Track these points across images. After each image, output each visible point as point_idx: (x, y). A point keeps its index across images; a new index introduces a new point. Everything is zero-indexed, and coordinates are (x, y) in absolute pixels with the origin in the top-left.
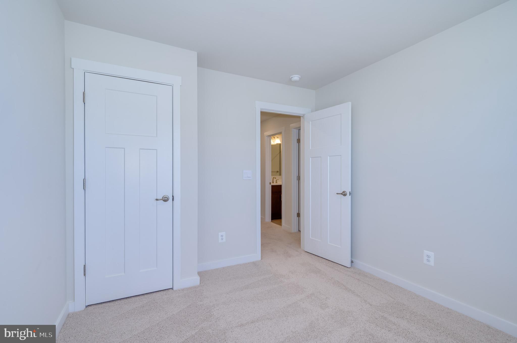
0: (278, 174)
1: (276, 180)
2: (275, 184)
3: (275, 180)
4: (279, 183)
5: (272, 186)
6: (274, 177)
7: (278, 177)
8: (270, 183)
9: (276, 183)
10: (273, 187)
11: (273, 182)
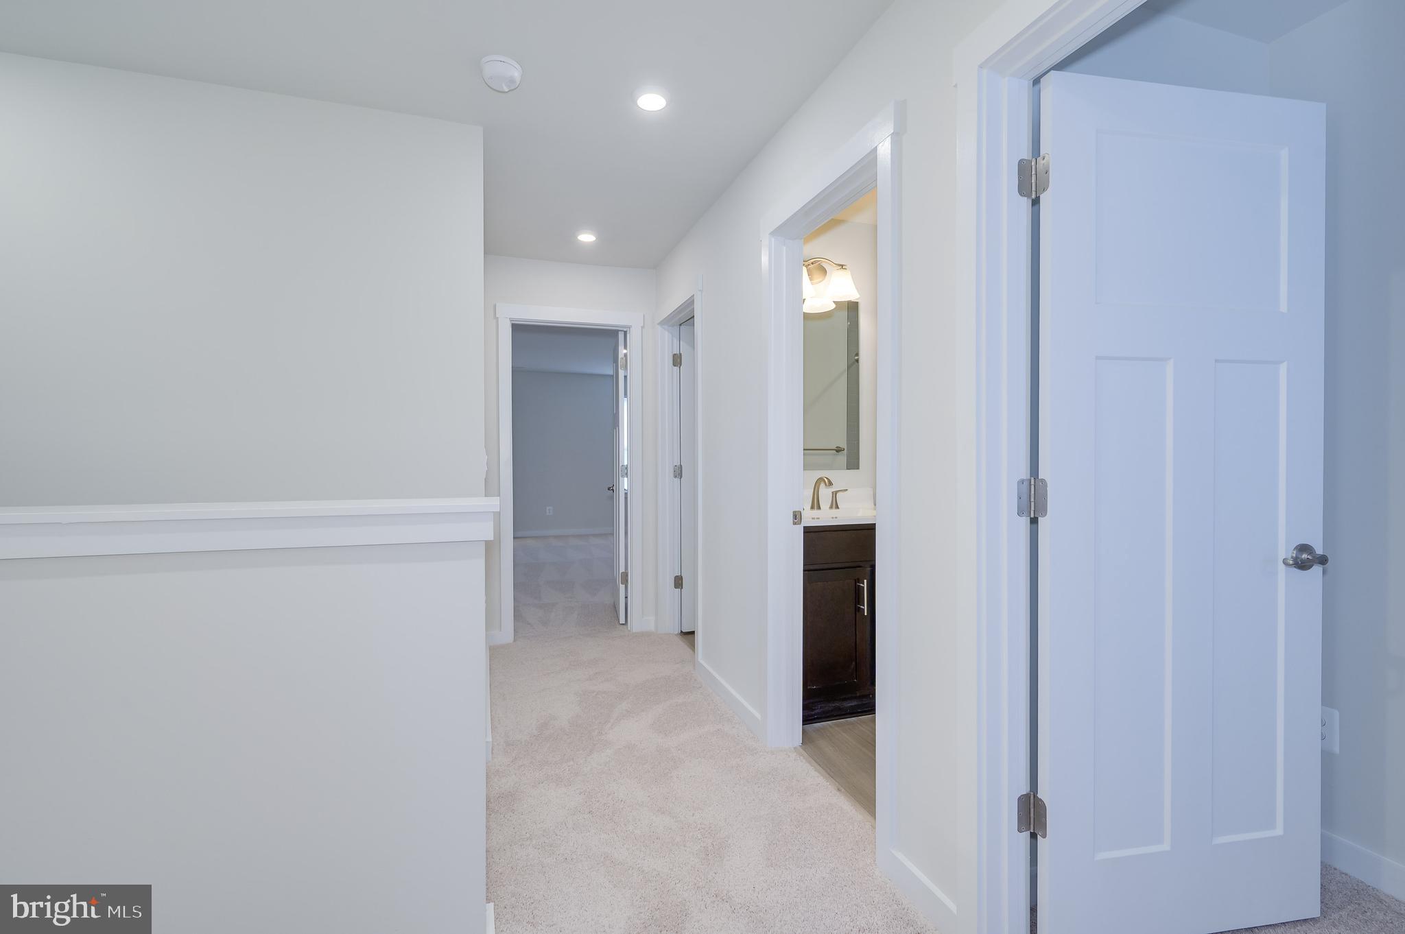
0: (842, 459)
1: (835, 494)
2: (826, 517)
3: (825, 494)
4: (852, 512)
5: (808, 531)
6: (821, 480)
7: (841, 477)
8: (797, 517)
9: (834, 510)
10: (814, 536)
11: (816, 505)
